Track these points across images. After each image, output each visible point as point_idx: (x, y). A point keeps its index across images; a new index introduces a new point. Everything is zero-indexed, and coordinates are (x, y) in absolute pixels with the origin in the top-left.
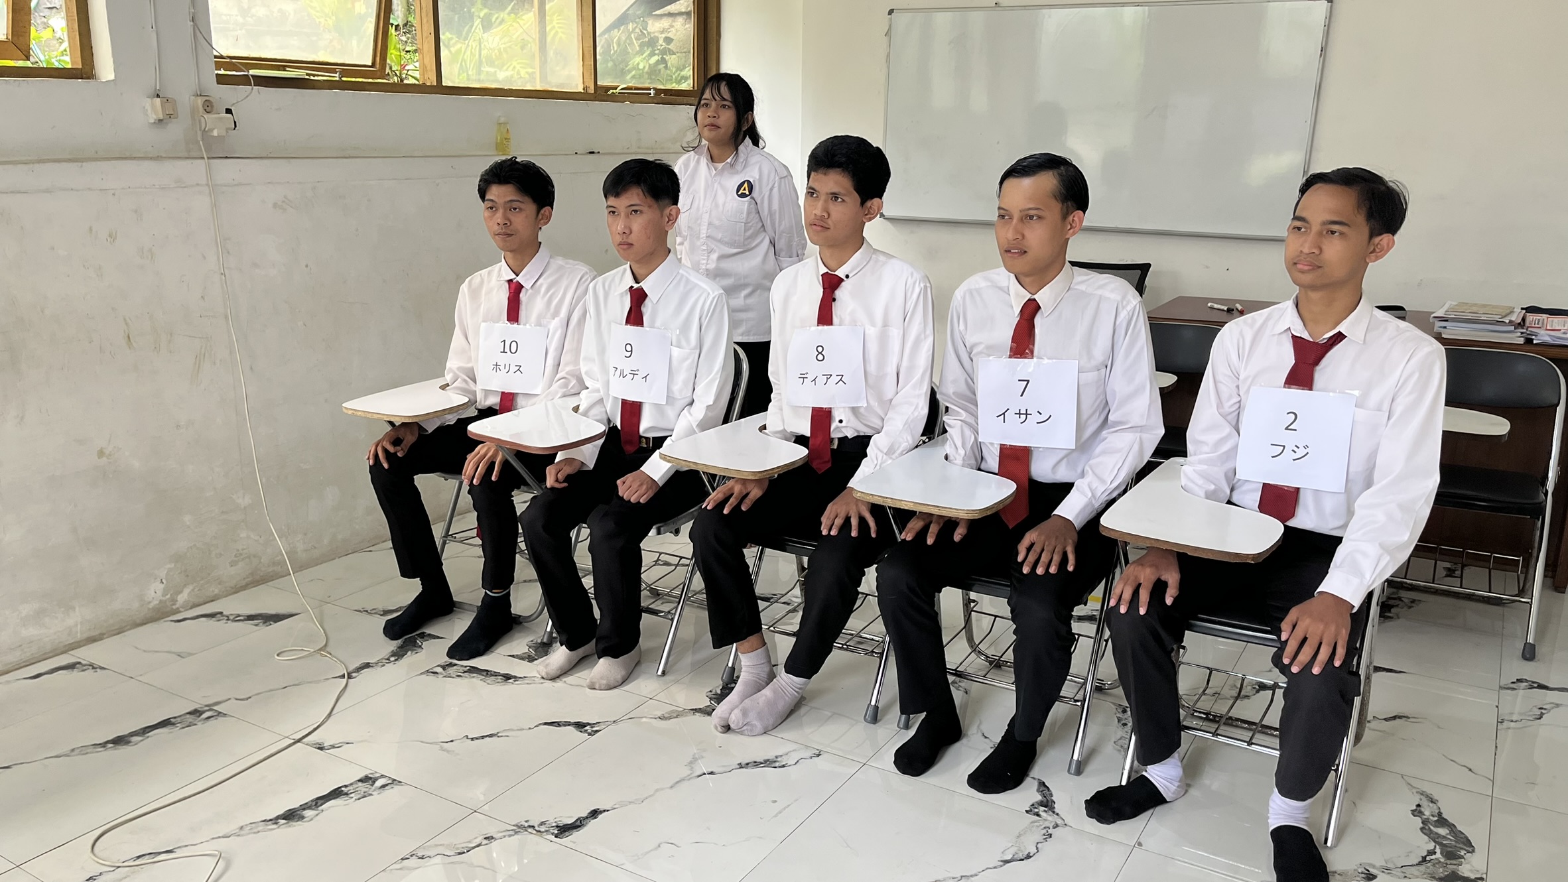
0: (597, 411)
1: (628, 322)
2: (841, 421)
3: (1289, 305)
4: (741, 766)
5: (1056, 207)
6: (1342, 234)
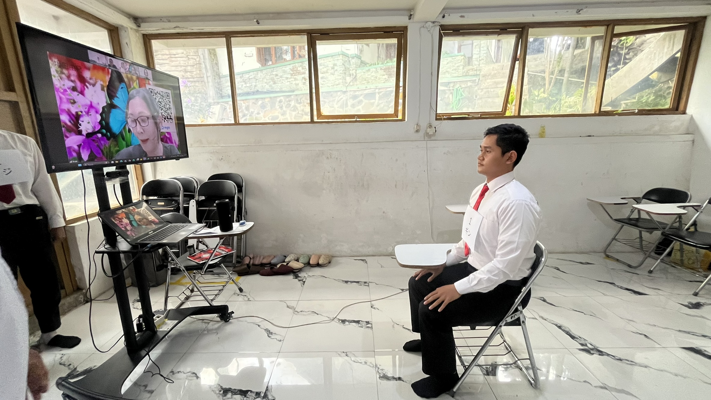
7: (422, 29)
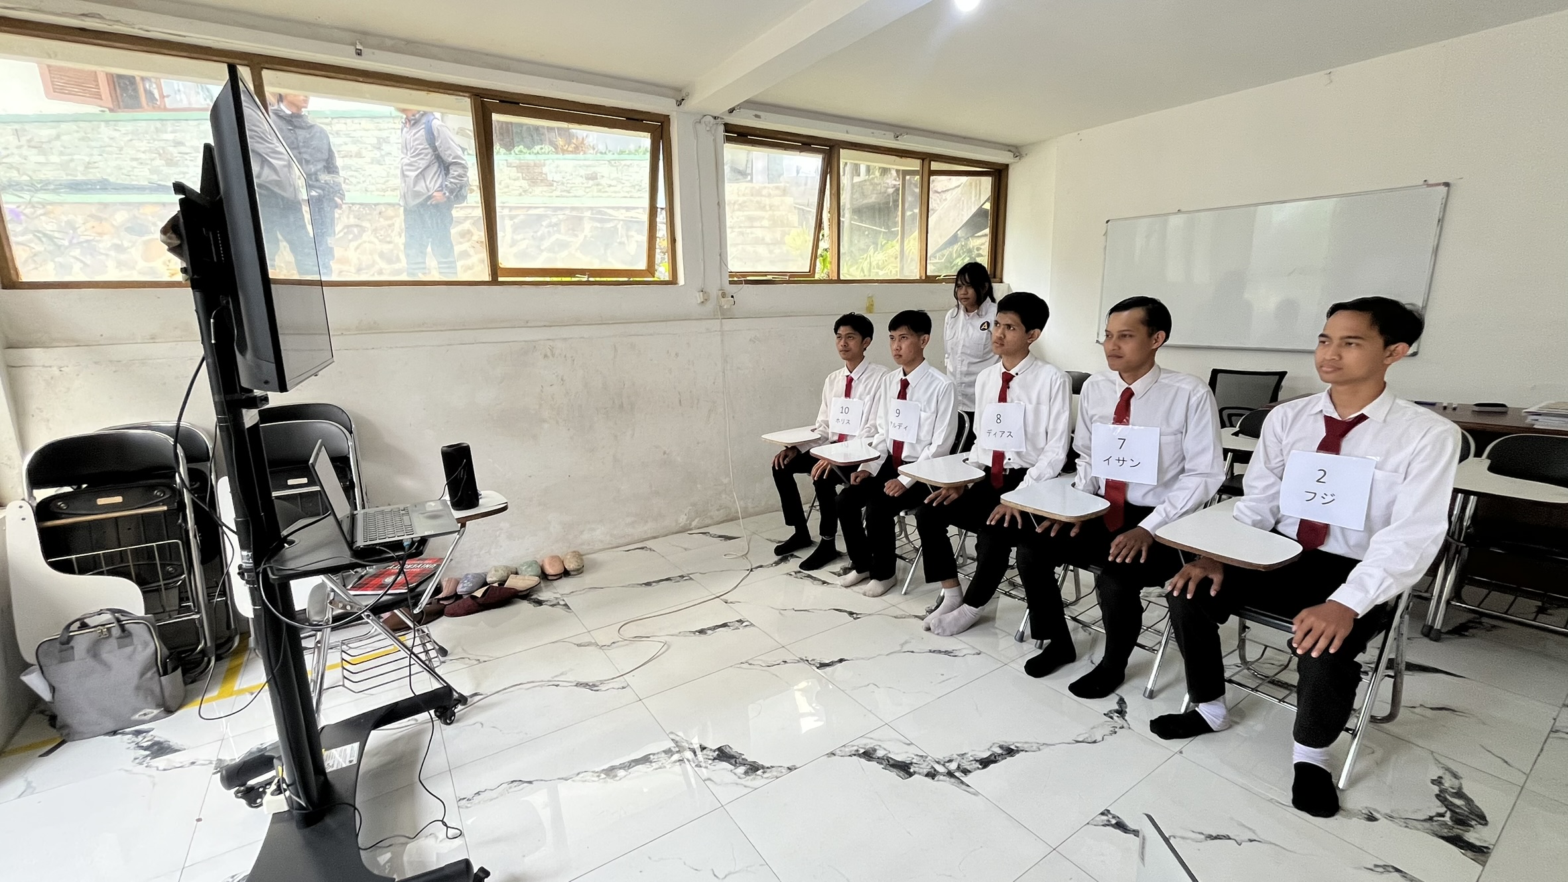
0: (881, 447)
1: (898, 398)
2: (1009, 459)
3: (1324, 396)
4: (930, 651)
5: (1143, 330)
6: (1358, 345)
7: (698, 126)
